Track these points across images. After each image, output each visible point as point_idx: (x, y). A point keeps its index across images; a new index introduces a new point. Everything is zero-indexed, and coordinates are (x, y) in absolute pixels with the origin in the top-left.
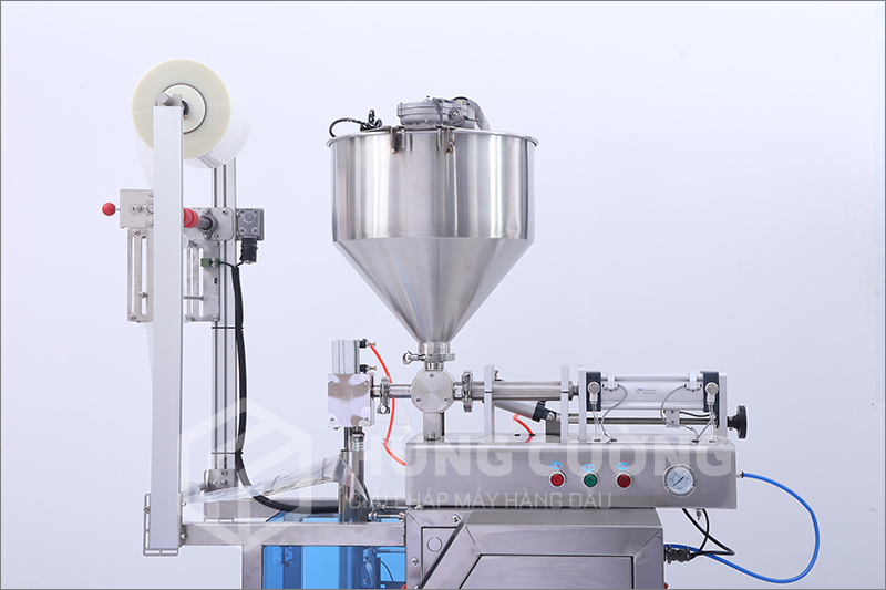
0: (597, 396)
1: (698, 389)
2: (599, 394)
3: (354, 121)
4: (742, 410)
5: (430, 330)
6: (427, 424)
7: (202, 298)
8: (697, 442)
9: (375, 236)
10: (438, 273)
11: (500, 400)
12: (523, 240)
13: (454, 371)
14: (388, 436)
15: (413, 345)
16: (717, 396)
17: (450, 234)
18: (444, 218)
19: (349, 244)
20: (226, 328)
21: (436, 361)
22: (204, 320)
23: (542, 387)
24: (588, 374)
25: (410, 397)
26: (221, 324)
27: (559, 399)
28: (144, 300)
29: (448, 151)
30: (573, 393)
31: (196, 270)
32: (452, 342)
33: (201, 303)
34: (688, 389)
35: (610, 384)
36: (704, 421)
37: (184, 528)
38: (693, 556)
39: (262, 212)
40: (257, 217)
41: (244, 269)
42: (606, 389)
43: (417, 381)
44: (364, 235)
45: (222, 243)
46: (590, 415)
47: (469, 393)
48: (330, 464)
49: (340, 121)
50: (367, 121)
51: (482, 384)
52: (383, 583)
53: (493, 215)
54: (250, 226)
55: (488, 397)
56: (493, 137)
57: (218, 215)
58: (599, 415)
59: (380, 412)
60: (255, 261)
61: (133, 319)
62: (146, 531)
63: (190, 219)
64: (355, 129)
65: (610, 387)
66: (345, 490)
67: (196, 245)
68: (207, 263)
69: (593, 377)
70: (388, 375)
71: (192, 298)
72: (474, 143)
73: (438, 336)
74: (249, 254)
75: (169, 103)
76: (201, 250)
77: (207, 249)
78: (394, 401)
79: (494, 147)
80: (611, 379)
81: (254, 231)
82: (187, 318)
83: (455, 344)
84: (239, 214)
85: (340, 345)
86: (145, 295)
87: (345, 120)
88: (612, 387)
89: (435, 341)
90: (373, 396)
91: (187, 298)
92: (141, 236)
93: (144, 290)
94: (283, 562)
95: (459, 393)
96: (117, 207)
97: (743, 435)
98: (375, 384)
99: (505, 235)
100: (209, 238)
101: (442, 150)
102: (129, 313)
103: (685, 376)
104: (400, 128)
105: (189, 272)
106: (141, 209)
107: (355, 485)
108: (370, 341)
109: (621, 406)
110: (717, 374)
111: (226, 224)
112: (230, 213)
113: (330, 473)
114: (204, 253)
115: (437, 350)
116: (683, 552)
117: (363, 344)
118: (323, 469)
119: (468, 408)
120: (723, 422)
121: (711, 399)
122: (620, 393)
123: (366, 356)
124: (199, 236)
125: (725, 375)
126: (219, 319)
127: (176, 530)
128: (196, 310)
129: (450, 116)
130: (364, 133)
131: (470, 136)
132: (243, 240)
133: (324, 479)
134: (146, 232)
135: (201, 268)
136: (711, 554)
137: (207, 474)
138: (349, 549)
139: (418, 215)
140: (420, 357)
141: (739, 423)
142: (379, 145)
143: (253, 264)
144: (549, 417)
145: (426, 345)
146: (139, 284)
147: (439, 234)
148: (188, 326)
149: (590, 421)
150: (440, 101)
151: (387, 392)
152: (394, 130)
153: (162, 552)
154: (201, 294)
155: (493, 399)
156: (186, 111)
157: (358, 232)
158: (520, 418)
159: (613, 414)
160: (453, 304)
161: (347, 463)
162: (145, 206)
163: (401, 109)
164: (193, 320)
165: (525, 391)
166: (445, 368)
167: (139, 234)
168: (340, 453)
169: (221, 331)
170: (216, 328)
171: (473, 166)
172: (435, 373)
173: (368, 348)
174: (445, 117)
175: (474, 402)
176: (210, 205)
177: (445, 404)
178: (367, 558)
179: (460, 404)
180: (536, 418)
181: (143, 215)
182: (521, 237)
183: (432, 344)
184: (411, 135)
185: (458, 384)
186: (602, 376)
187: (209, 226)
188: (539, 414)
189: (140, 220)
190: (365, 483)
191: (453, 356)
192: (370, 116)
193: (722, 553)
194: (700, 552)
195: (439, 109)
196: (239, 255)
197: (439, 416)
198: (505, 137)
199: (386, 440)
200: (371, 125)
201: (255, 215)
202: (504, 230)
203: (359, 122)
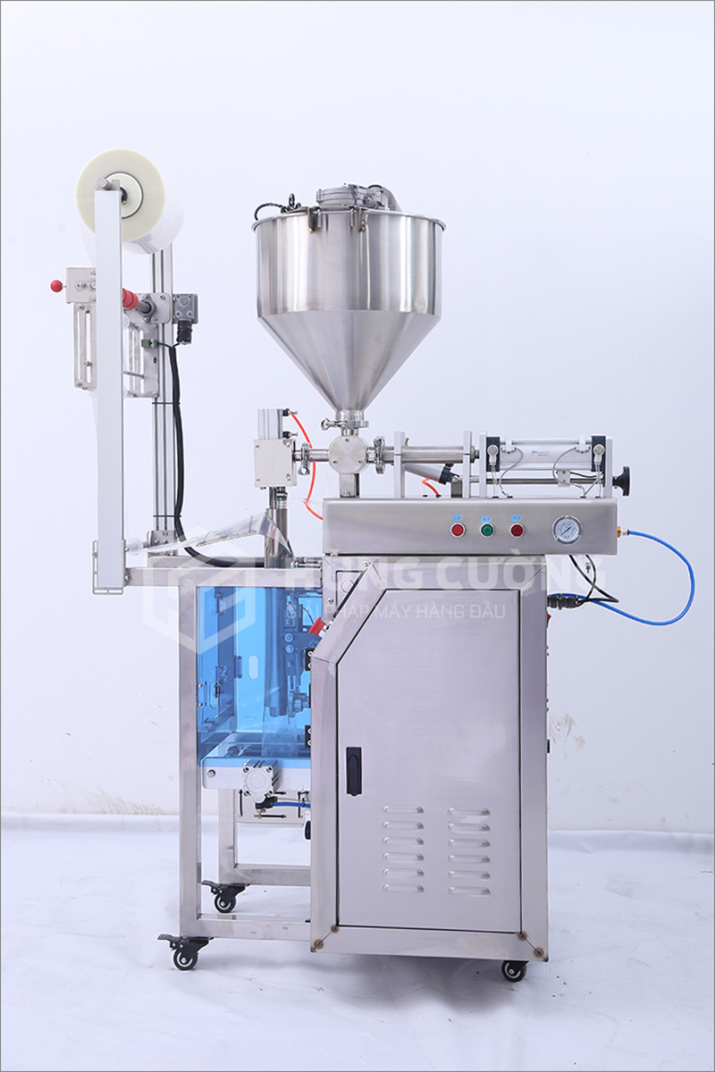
0: (495, 458)
1: (587, 451)
2: (498, 456)
3: (276, 205)
4: (627, 470)
5: (345, 399)
6: (343, 484)
7: (143, 377)
8: (584, 497)
9: (295, 310)
10: (352, 345)
11: (409, 464)
12: (431, 316)
13: (367, 436)
14: (309, 497)
15: (331, 414)
16: (604, 456)
17: (364, 307)
18: (358, 293)
19: (271, 319)
20: (164, 403)
21: (353, 427)
22: (145, 396)
23: (447, 451)
24: (488, 439)
25: (327, 460)
26: (160, 400)
27: (461, 462)
28: (89, 368)
29: (361, 230)
30: (474, 457)
31: (137, 351)
32: (366, 411)
33: (142, 381)
34: (578, 451)
35: (508, 447)
36: (591, 480)
37: (127, 571)
38: (582, 603)
39: (196, 298)
40: (191, 301)
41: (181, 349)
42: (504, 452)
43: (334, 445)
44: (285, 309)
45: (161, 326)
46: (490, 475)
47: (381, 457)
48: (256, 521)
49: (264, 205)
50: (287, 205)
51: (393, 449)
52: (305, 627)
53: (402, 290)
54: (185, 310)
55: (397, 460)
56: (403, 218)
57: (156, 300)
58: (497, 475)
59: (301, 473)
60: (189, 341)
61: (79, 385)
62: (94, 573)
63: (129, 301)
64: (277, 212)
65: (507, 450)
66: (270, 545)
67: (137, 328)
68: (147, 344)
69: (495, 441)
70: (308, 441)
71: (134, 374)
72: (385, 223)
73: (353, 405)
74: (185, 336)
75: (109, 188)
76: (141, 332)
77: (147, 331)
78: (314, 464)
79: (404, 226)
80: (509, 443)
81: (188, 315)
82: (129, 393)
83: (369, 412)
84: (175, 299)
85: (264, 413)
86: (89, 364)
87: (268, 205)
88: (510, 450)
89: (350, 409)
90: (294, 459)
91: (129, 373)
92: (85, 310)
93: (89, 359)
94: (218, 611)
95: (372, 456)
96: (64, 285)
97: (626, 493)
98: (297, 449)
99: (414, 309)
100: (149, 321)
101: (355, 229)
102: (76, 379)
103: (575, 439)
104: (317, 208)
105: (130, 352)
106: (85, 286)
107: (280, 539)
108: (292, 410)
109: (517, 467)
110: (604, 437)
111: (164, 308)
112: (167, 298)
113: (257, 527)
114: (144, 335)
115: (352, 417)
116: (572, 599)
117: (286, 413)
118: (251, 524)
119: (379, 470)
120: (609, 481)
121: (598, 459)
122: (516, 456)
123: (288, 424)
124: (140, 320)
125: (611, 438)
126: (158, 395)
127: (121, 572)
128: (138, 387)
129: (364, 201)
130: (285, 215)
131: (382, 217)
132: (179, 323)
133: (251, 532)
134: (90, 306)
135: (142, 349)
136: (596, 601)
137: (150, 534)
138: (274, 591)
139: (334, 289)
140: (337, 424)
141: (623, 482)
142: (300, 224)
143: (188, 345)
144: (454, 480)
145: (342, 413)
146: (84, 354)
147: (353, 307)
148: (128, 401)
149: (489, 481)
150: (355, 187)
151: (308, 456)
152: (311, 210)
153: (108, 590)
154: (142, 373)
155: (403, 462)
156: (124, 197)
157: (280, 306)
158: (430, 482)
159: (510, 475)
160: (367, 375)
161: (272, 519)
162: (88, 284)
163: (320, 194)
164: (135, 396)
165: (431, 456)
166: (360, 435)
167: (85, 309)
168: (265, 511)
169: (160, 407)
170: (156, 403)
171: (385, 244)
172: (350, 438)
173: (290, 416)
174: (360, 202)
175: (387, 465)
176: (149, 291)
177: (360, 465)
178: (290, 603)
179: (373, 466)
180: (443, 481)
181: (87, 291)
182: (429, 312)
183: (348, 412)
184: (327, 215)
185: (370, 448)
186: (501, 440)
187: (148, 310)
188: (445, 477)
189: (84, 296)
190: (288, 537)
191: (366, 424)
192: (290, 199)
193: (606, 600)
194: (587, 599)
195: (354, 194)
196: (176, 336)
197: (353, 478)
198: (414, 218)
199: (308, 500)
200: (292, 207)
201: (189, 299)
202: (413, 305)
203: (280, 206)
